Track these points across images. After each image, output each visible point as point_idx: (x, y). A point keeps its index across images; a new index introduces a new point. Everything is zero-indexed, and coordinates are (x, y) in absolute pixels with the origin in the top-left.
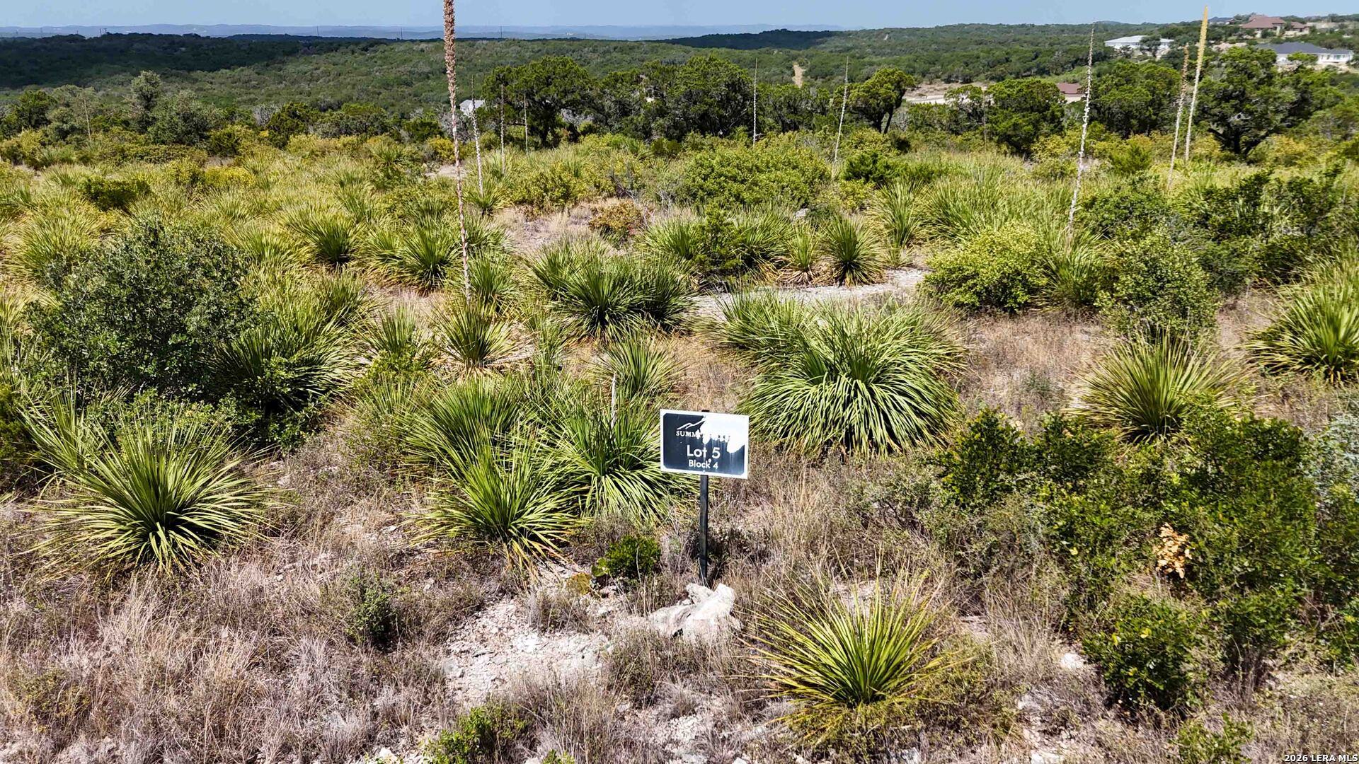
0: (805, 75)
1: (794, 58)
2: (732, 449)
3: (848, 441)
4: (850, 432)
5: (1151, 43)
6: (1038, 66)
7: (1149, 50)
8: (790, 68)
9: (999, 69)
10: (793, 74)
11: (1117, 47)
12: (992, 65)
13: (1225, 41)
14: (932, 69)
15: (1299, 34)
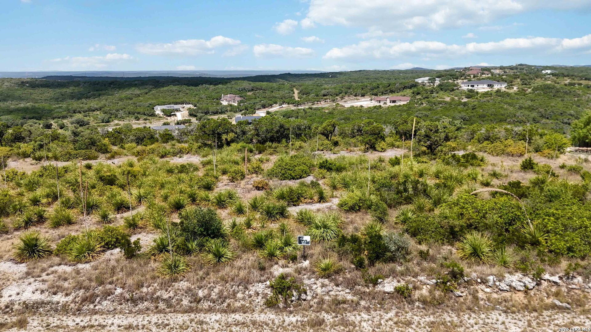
0: (299, 93)
1: (294, 87)
2: (308, 241)
3: (324, 240)
4: (324, 238)
5: (432, 80)
6: (390, 89)
7: (432, 83)
8: (293, 91)
9: (375, 91)
10: (294, 93)
11: (420, 82)
12: (372, 89)
13: (460, 79)
14: (349, 91)
15: (487, 76)
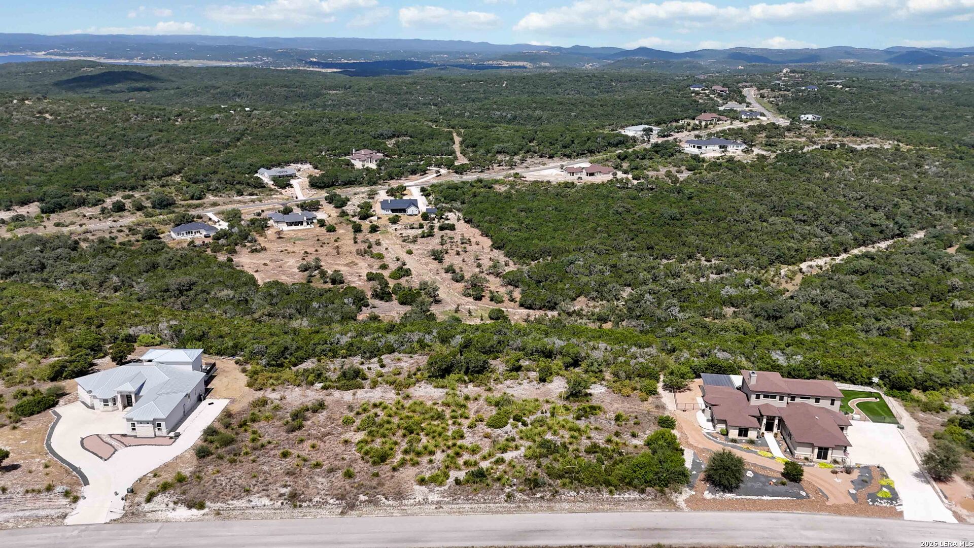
0: (461, 143)
1: (454, 127)
6: (589, 149)
7: (647, 135)
8: (452, 139)
9: (568, 151)
10: (454, 143)
11: (630, 135)
